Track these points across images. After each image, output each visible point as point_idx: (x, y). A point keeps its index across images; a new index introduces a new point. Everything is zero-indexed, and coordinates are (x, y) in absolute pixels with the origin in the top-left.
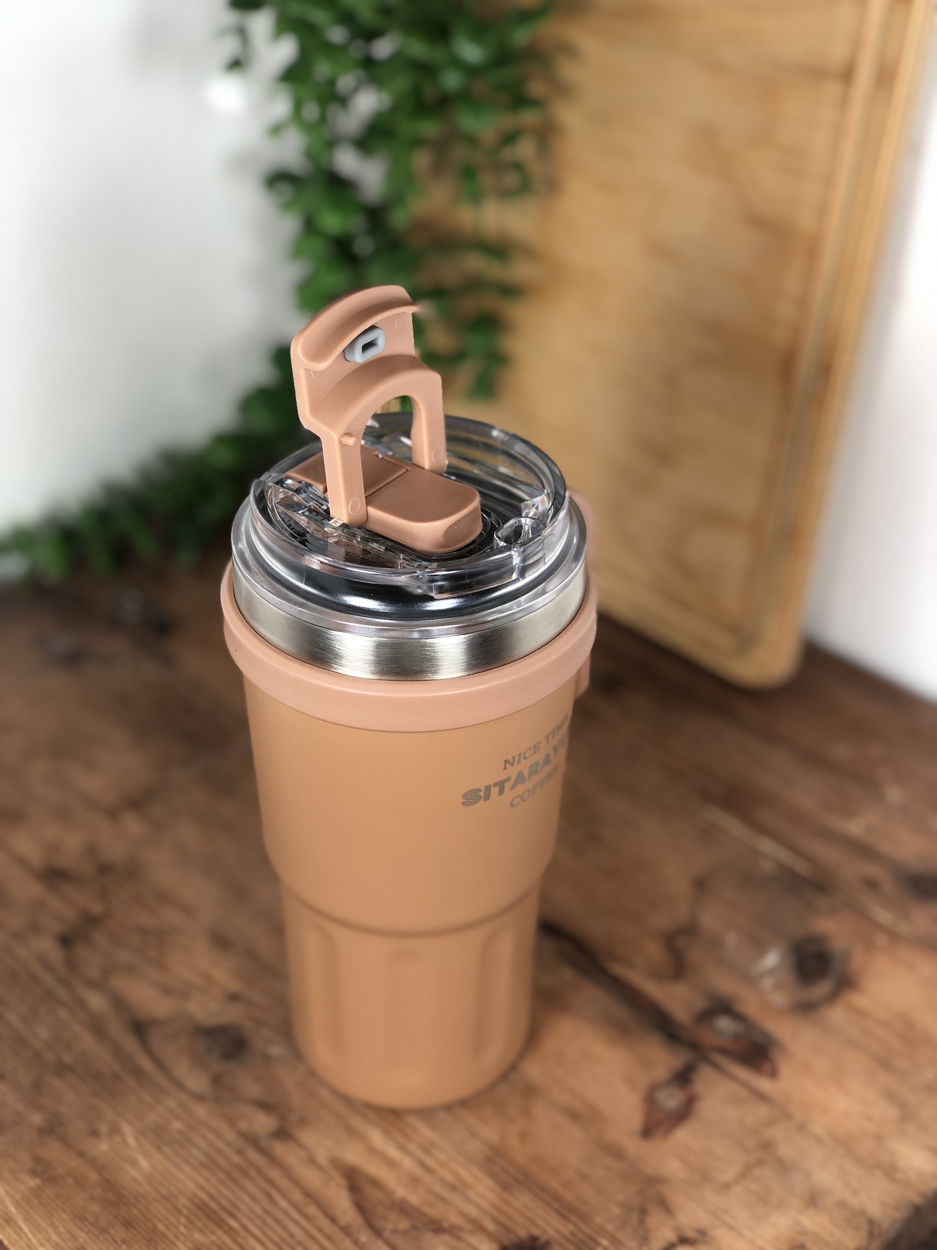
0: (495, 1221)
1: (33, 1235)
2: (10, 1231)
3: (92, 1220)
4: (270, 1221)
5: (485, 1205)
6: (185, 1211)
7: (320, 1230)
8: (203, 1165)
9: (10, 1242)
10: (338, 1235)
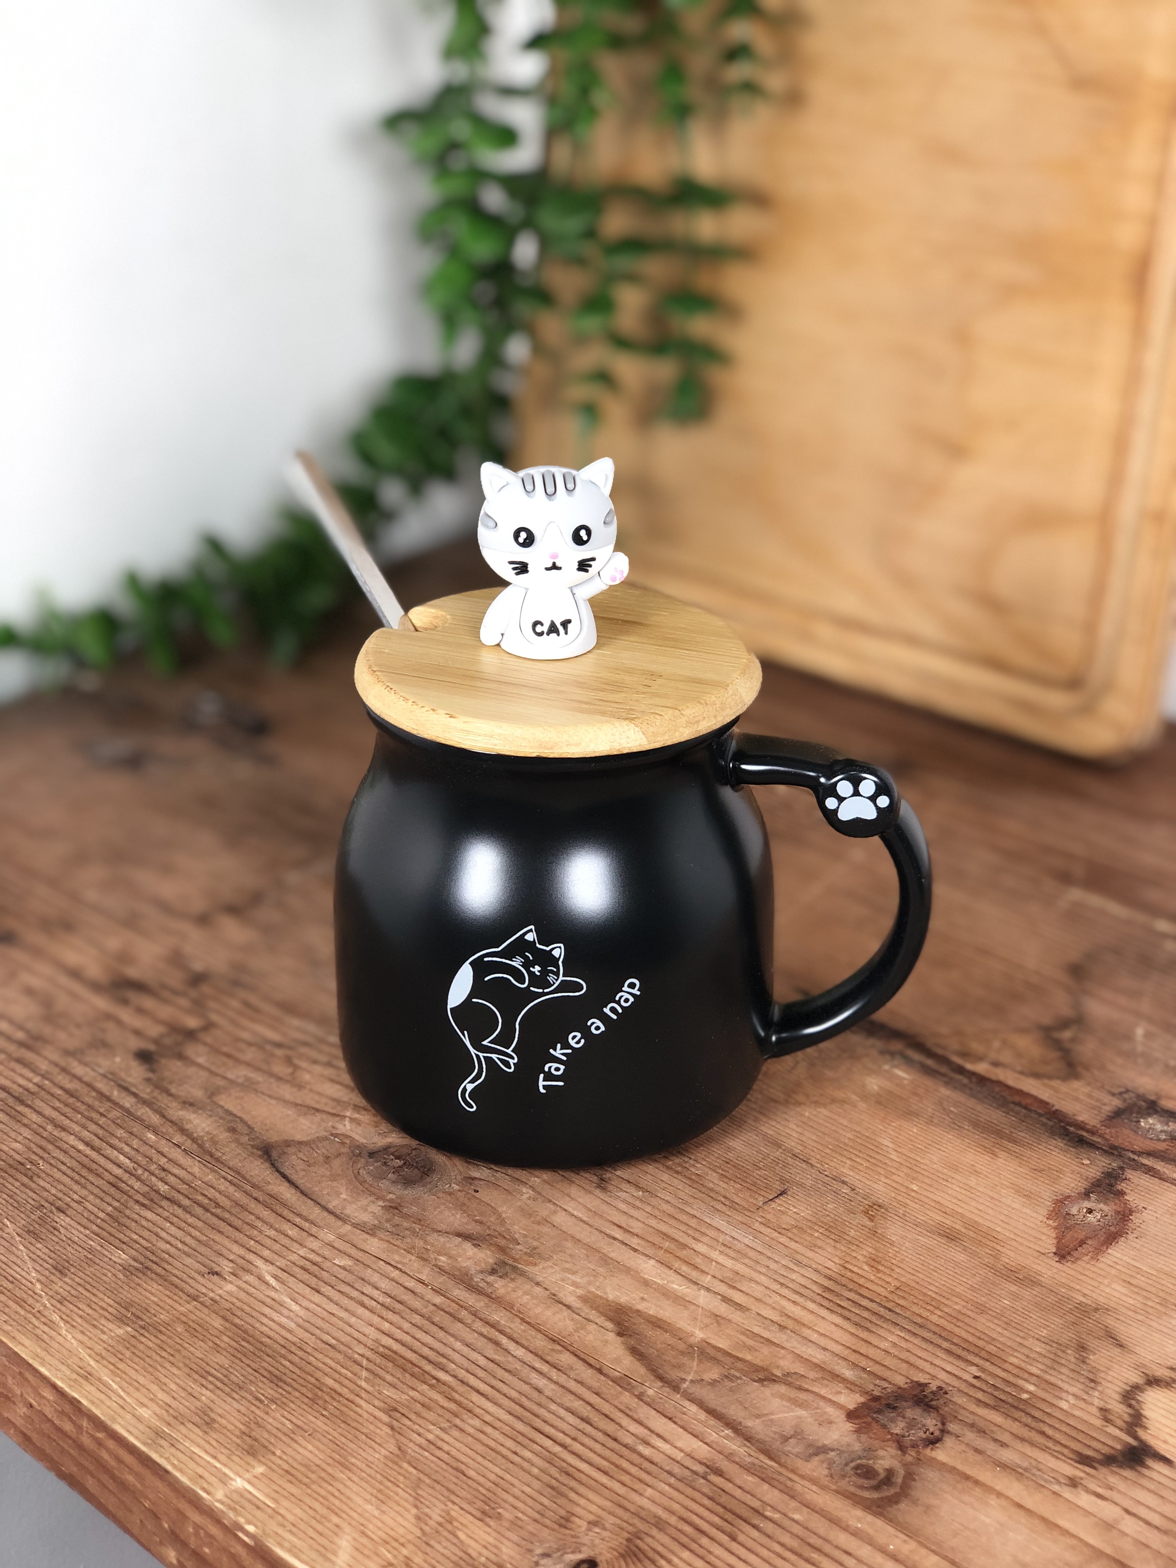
0: (855, 1365)
1: (128, 1394)
2: (92, 1389)
3: (219, 1375)
4: (500, 1373)
5: (837, 1349)
6: (365, 1362)
7: (581, 1383)
8: (387, 1308)
9: (93, 1402)
10: (610, 1389)
